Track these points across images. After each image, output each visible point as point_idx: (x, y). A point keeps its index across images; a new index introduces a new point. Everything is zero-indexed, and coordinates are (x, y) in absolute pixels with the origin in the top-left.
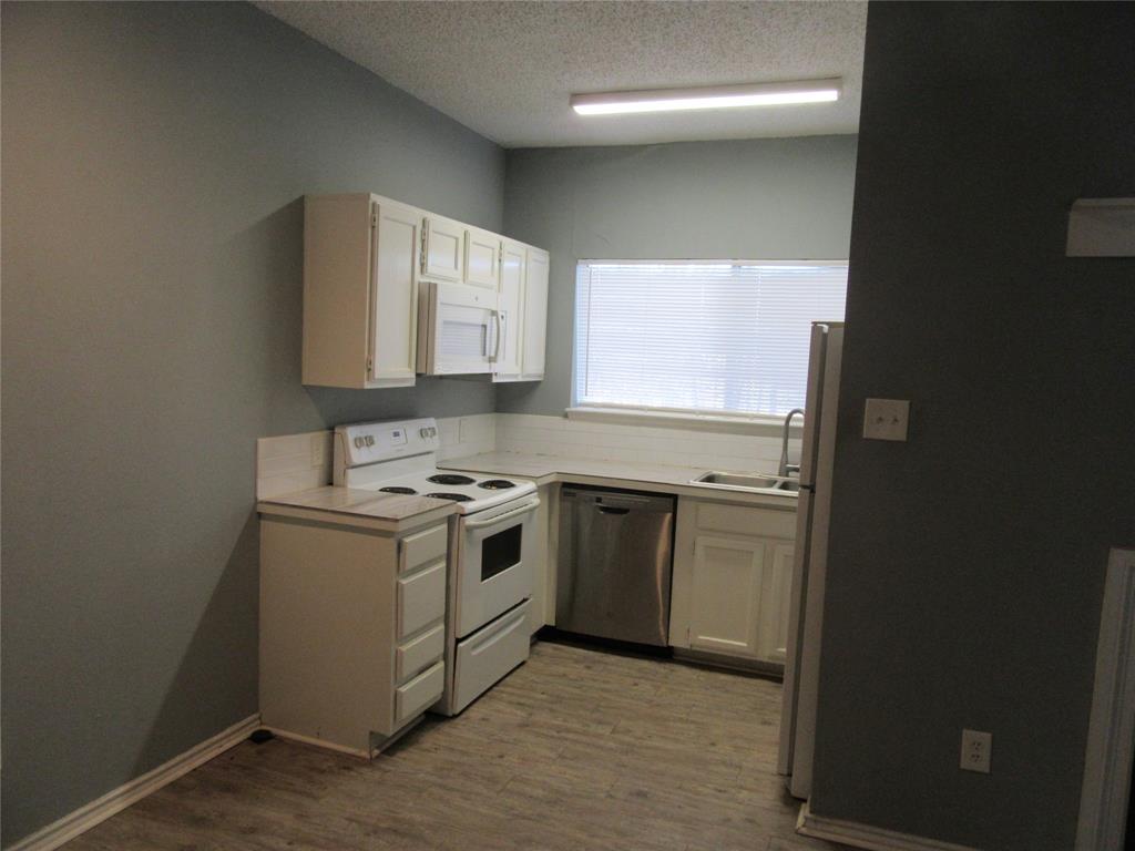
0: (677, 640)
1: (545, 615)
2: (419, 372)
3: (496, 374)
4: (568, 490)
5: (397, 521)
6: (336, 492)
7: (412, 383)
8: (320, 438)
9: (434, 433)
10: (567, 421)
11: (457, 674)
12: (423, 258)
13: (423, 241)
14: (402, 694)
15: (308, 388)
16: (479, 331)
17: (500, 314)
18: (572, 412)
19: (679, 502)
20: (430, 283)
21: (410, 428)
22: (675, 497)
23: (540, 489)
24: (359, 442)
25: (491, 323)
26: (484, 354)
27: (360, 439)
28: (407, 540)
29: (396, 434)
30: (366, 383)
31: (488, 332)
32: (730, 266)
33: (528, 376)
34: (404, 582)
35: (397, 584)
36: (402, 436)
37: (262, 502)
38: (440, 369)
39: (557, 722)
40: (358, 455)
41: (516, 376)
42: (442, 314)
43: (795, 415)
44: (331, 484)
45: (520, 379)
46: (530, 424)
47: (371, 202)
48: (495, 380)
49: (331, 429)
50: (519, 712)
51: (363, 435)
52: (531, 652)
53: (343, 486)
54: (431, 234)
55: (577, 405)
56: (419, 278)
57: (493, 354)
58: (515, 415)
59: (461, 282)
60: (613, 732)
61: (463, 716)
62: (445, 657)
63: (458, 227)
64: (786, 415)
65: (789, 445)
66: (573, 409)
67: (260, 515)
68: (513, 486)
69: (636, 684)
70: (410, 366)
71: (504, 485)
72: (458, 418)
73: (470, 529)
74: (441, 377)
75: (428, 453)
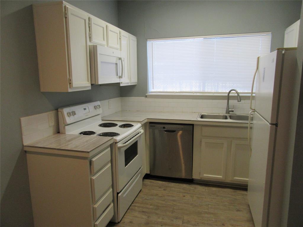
0: (195, 176)
1: (146, 170)
2: (92, 83)
3: (121, 83)
4: (152, 125)
5: (88, 152)
6: (62, 136)
7: (90, 88)
8: (52, 114)
9: (100, 107)
10: (147, 99)
11: (118, 207)
12: (90, 34)
13: (89, 27)
14: (96, 208)
15: (44, 93)
16: (114, 66)
17: (122, 59)
18: (148, 95)
19: (194, 126)
20: (94, 45)
21: (90, 106)
22: (193, 125)
23: (142, 126)
24: (69, 114)
25: (119, 63)
26: (117, 75)
27: (70, 113)
28: (94, 160)
29: (85, 109)
30: (69, 89)
31: (118, 65)
32: (203, 39)
33: (132, 83)
34: (94, 178)
35: (91, 179)
36: (87, 110)
37: (26, 146)
38: (101, 81)
39: (160, 220)
40: (69, 120)
41: (128, 83)
42: (100, 59)
43: (232, 92)
44: (59, 132)
45: (130, 84)
46: (133, 100)
47: (63, 6)
48: (121, 85)
49: (57, 110)
50: (144, 217)
51: (71, 111)
52: (143, 184)
53: (65, 133)
54: (92, 25)
55: (149, 93)
56: (89, 44)
57: (120, 75)
58: (128, 97)
59: (106, 46)
60: (183, 223)
61: (122, 221)
62: (113, 201)
63: (103, 23)
64: (228, 92)
65: (229, 102)
66: (148, 94)
67: (26, 152)
68: (133, 126)
69: (184, 196)
70: (88, 81)
71: (130, 126)
72: (108, 100)
73: (120, 148)
74: (101, 85)
75: (98, 115)
